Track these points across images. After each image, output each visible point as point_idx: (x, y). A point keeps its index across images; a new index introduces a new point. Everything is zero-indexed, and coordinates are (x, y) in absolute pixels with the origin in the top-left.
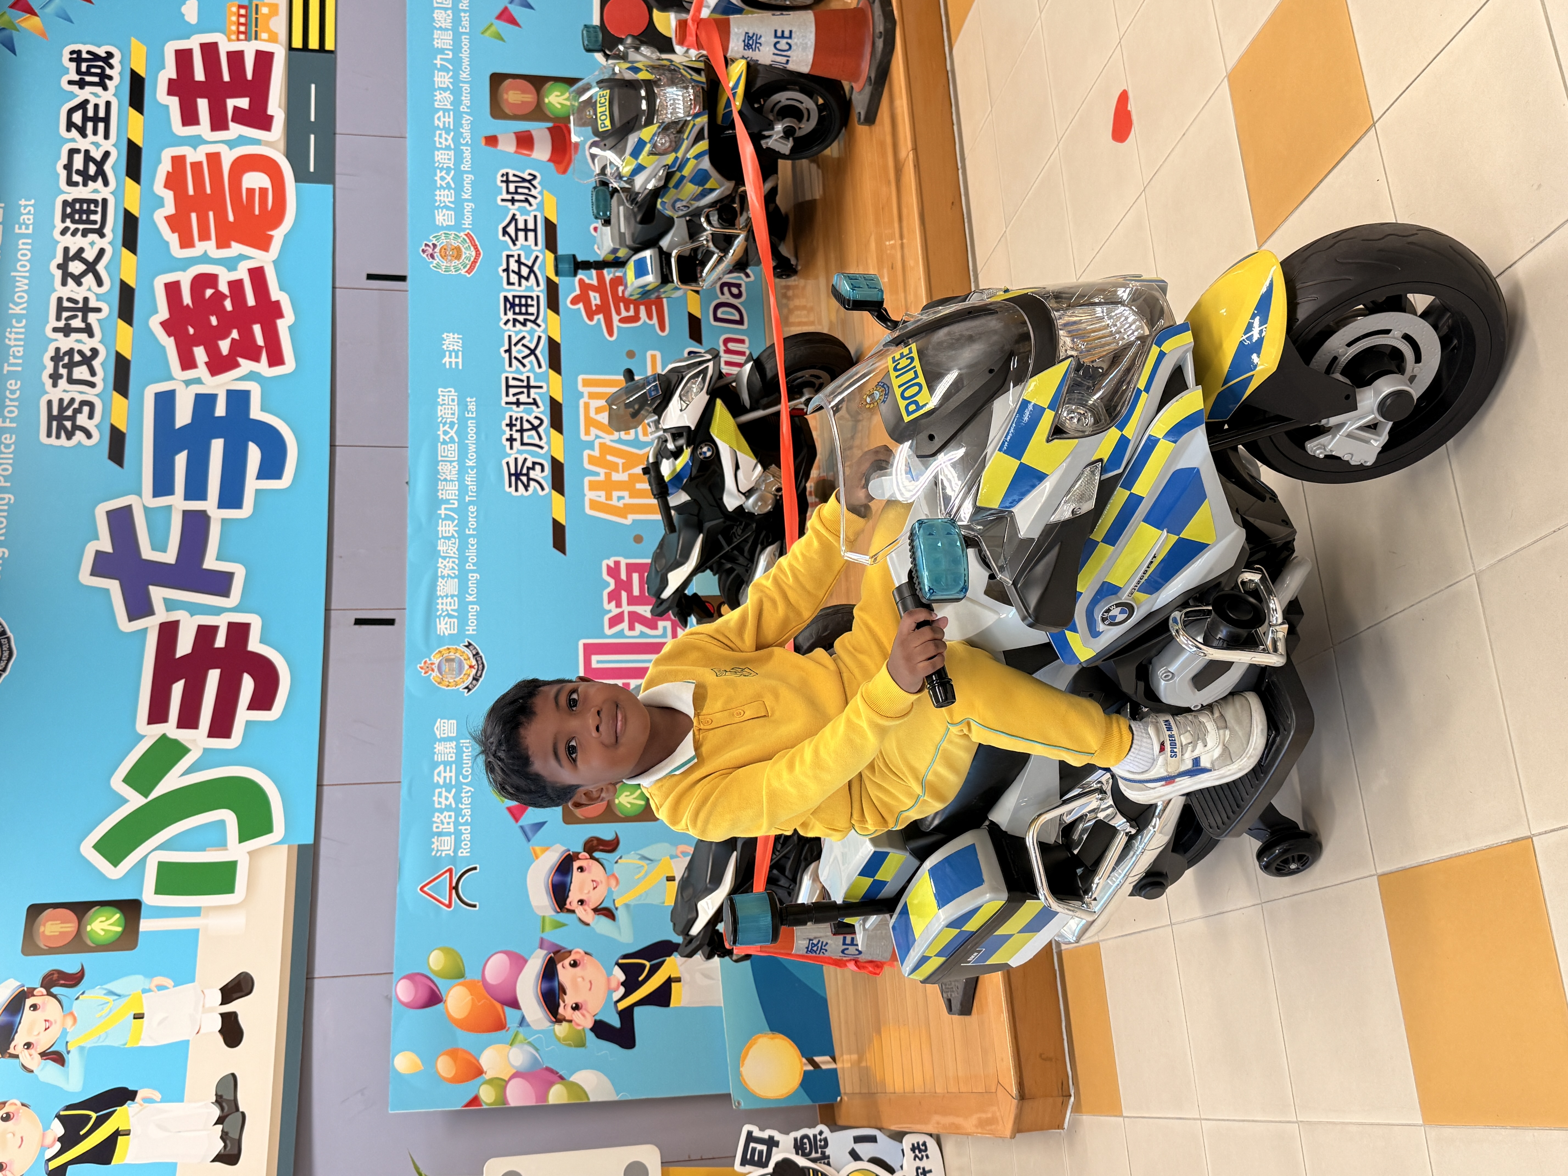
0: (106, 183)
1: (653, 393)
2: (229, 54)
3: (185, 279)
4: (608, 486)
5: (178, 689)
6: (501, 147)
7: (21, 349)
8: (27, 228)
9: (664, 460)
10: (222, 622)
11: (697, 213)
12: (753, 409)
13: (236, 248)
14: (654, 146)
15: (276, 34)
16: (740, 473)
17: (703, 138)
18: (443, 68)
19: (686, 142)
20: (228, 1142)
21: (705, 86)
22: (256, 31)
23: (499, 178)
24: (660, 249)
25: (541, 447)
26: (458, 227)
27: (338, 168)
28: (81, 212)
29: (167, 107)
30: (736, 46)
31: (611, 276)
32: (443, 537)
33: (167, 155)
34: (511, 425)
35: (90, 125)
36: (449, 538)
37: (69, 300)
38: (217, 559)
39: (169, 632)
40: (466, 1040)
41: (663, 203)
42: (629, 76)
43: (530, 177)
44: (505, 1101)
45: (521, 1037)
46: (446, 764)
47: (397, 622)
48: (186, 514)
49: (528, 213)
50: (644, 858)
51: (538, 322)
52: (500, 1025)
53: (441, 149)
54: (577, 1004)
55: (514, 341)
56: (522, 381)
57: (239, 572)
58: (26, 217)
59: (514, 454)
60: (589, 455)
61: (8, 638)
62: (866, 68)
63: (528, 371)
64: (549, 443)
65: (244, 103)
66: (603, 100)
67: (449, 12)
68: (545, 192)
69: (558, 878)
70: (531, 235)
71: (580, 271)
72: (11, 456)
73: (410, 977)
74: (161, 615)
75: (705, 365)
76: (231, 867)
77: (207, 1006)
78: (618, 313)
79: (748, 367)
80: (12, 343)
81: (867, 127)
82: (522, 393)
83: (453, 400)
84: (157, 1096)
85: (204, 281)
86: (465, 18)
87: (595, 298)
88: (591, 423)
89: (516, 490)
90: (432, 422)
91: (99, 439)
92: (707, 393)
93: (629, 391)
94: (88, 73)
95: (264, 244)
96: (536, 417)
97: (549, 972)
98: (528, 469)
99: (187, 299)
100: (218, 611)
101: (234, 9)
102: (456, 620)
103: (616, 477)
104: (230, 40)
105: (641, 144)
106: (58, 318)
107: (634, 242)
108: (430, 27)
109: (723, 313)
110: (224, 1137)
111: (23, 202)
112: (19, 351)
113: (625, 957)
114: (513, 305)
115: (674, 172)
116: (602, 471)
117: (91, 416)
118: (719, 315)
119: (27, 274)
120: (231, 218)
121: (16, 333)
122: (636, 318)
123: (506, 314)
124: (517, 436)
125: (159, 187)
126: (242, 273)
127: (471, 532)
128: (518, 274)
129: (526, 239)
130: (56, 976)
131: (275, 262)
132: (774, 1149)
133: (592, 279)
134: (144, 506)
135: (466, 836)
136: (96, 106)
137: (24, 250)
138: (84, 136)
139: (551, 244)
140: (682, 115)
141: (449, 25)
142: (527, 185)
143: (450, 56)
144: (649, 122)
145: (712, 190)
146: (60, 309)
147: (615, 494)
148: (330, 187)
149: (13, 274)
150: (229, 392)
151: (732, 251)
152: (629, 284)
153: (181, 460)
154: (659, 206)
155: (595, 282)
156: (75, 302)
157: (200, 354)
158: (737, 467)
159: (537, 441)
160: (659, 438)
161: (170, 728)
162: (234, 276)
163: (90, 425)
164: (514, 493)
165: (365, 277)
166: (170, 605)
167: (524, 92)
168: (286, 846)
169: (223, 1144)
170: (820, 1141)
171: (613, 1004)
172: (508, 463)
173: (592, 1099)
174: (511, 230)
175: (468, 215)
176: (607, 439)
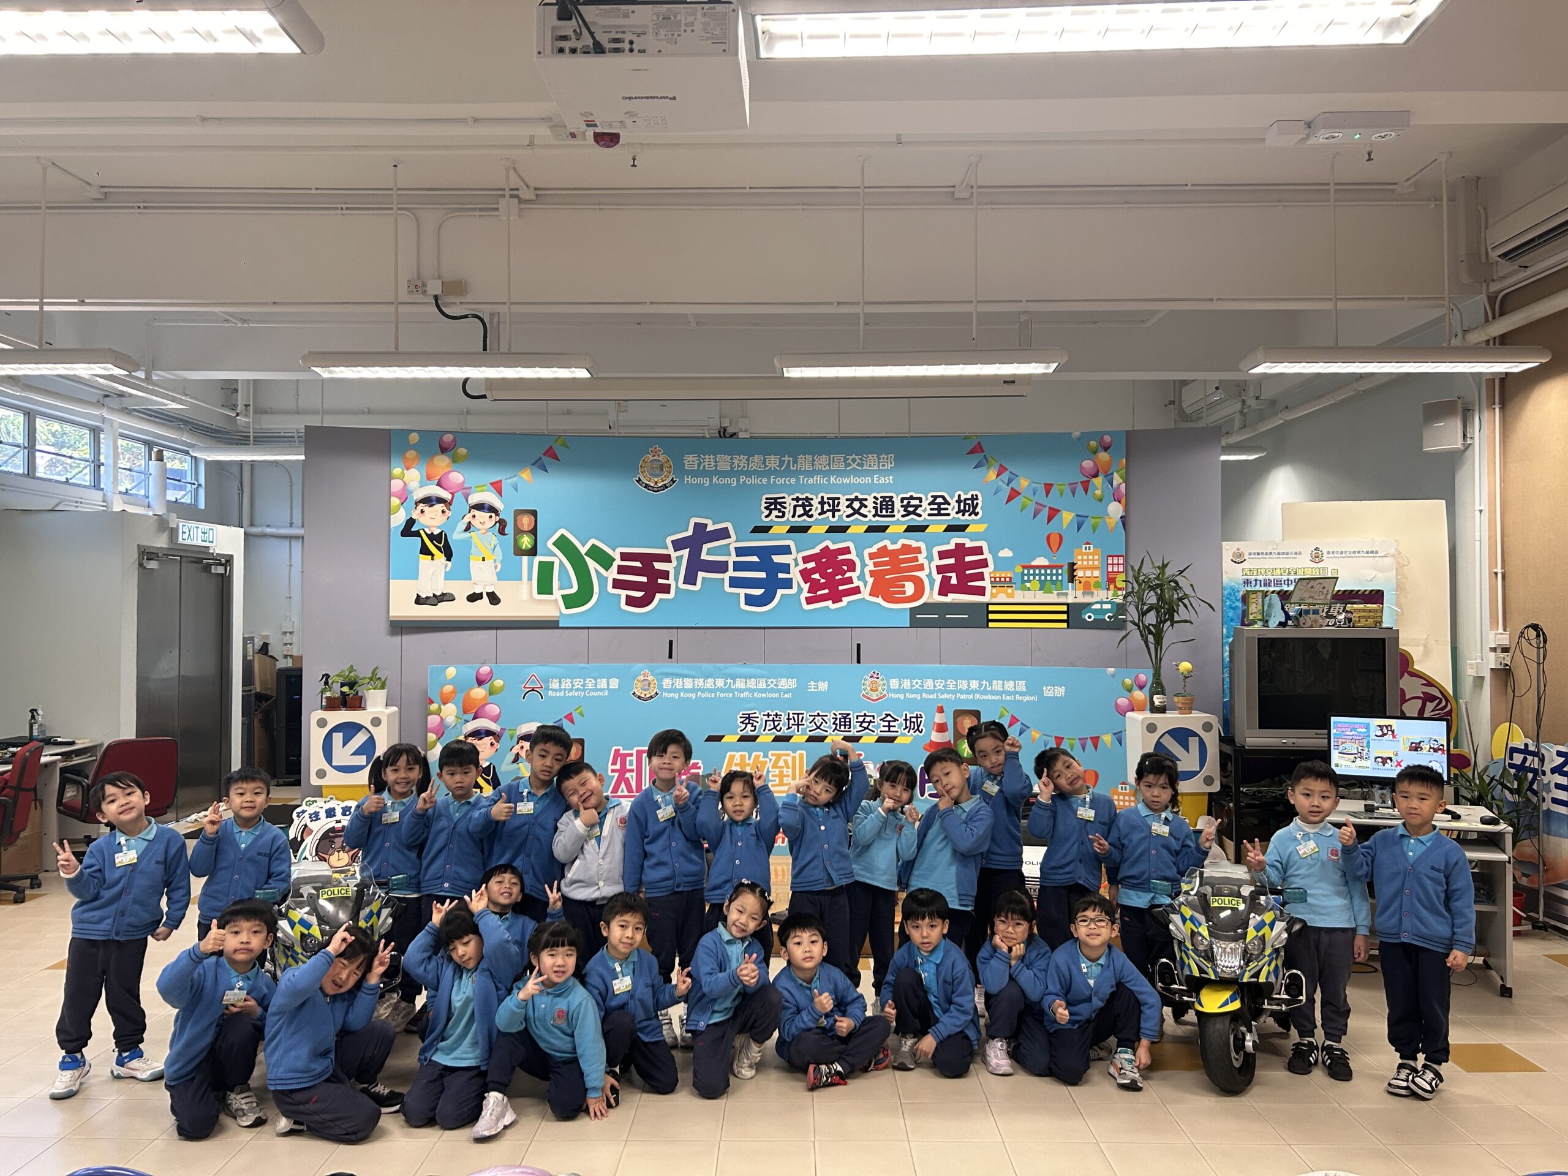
0: (903, 516)
2: (982, 573)
3: (852, 556)
6: (937, 715)
7: (812, 483)
8: (877, 481)
13: (870, 580)
15: (996, 597)
18: (981, 685)
20: (425, 599)
22: (996, 587)
23: (919, 713)
25: (764, 730)
26: (890, 690)
27: (920, 630)
28: (887, 505)
29: (949, 543)
32: (716, 681)
33: (922, 545)
34: (776, 715)
35: (936, 506)
36: (715, 683)
37: (839, 503)
38: (703, 578)
39: (667, 559)
40: (460, 697)
43: (920, 730)
44: (431, 713)
45: (459, 721)
46: (596, 684)
47: (671, 660)
48: (727, 563)
49: (899, 728)
52: (465, 712)
53: (934, 683)
55: (825, 718)
56: (801, 722)
57: (696, 588)
58: (884, 479)
59: (761, 716)
61: (664, 490)
63: (807, 725)
64: (767, 734)
65: (954, 581)
68: (911, 738)
70: (887, 729)
72: (756, 484)
73: (491, 672)
74: (674, 555)
76: (550, 592)
77: (488, 585)
80: (815, 478)
82: (795, 722)
83: (790, 686)
84: (448, 569)
85: (851, 566)
86: (1011, 698)
88: (779, 757)
89: (741, 717)
90: (778, 676)
91: (766, 521)
94: (965, 505)
95: (873, 593)
96: (781, 728)
97: (490, 733)
98: (752, 724)
99: (841, 558)
100: (676, 579)
101: (1009, 575)
102: (670, 687)
104: (990, 573)
106: (828, 498)
108: (1004, 678)
110: (427, 598)
111: (891, 478)
112: (811, 481)
113: (494, 767)
114: (845, 718)
116: (751, 761)
117: (777, 517)
119: (852, 482)
120: (887, 577)
121: (820, 480)
123: (840, 714)
124: (771, 718)
125: (903, 542)
126: (856, 583)
127: (718, 695)
128: (864, 721)
129: (884, 726)
130: (504, 524)
131: (863, 599)
134: (730, 544)
135: (558, 694)
136: (947, 509)
137: (865, 480)
138: (929, 504)
139: (880, 740)
141: (1006, 689)
142: (916, 728)
143: (988, 689)
146: (834, 499)
148: (909, 626)
149: (852, 476)
150: (791, 579)
153: (754, 559)
156: (838, 506)
157: (812, 565)
159: (768, 728)
161: (618, 562)
162: (855, 579)
163: (772, 517)
165: (858, 644)
166: (680, 558)
168: (557, 615)
172: (755, 713)
174: (889, 718)
175: (897, 696)
176: (769, 765)
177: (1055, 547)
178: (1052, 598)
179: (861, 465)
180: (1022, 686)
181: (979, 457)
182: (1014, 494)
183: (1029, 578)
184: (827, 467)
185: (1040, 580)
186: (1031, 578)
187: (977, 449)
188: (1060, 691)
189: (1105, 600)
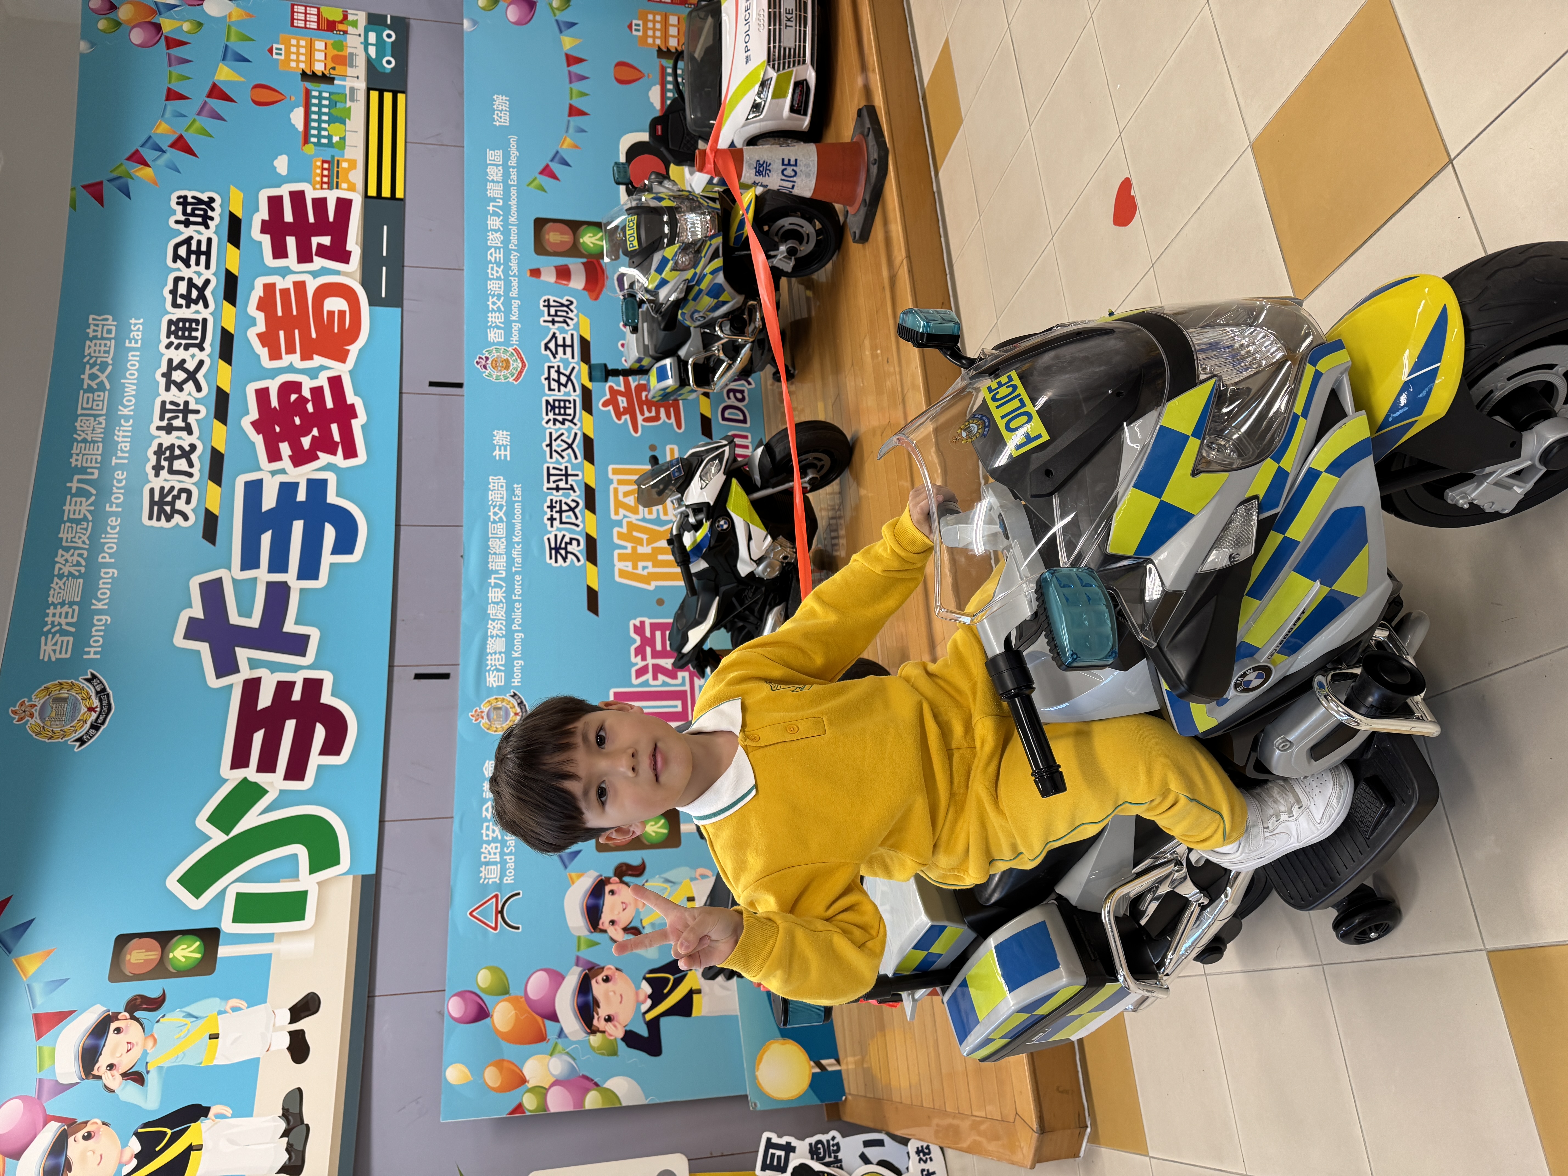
0: (206, 306)
1: (677, 474)
2: (314, 201)
3: (273, 386)
4: (635, 557)
5: (258, 737)
6: (543, 278)
7: (128, 445)
8: (136, 342)
9: (686, 533)
10: (298, 678)
11: (711, 324)
12: (764, 487)
13: (318, 360)
14: (676, 263)
15: (354, 185)
16: (752, 543)
17: (718, 256)
18: (495, 214)
19: (703, 260)
20: (293, 1154)
21: (720, 212)
22: (337, 182)
23: (542, 303)
24: (679, 357)
25: (577, 526)
26: (507, 342)
27: (406, 294)
28: (184, 329)
29: (260, 243)
30: (748, 175)
31: (636, 383)
32: (493, 603)
33: (260, 283)
34: (551, 507)
35: (193, 258)
36: (497, 603)
37: (172, 403)
38: (295, 624)
39: (252, 687)
40: (510, 1051)
41: (683, 314)
42: (654, 204)
43: (567, 303)
44: (545, 1107)
45: (560, 1047)
47: (451, 675)
48: (270, 585)
49: (566, 332)
50: (667, 881)
51: (575, 421)
52: (541, 1038)
53: (493, 279)
54: (609, 1016)
55: (554, 437)
56: (561, 470)
57: (315, 634)
58: (135, 333)
59: (554, 531)
60: (618, 532)
61: (108, 695)
62: (861, 192)
63: (567, 462)
64: (583, 522)
65: (326, 240)
66: (631, 224)
67: (500, 168)
68: (580, 314)
69: (592, 901)
70: (568, 350)
71: (610, 378)
72: (116, 536)
73: (460, 994)
74: (246, 673)
75: (721, 450)
76: (302, 896)
77: (277, 1024)
78: (642, 414)
79: (760, 450)
80: (120, 439)
81: (860, 245)
82: (561, 480)
83: (502, 486)
84: (228, 1111)
85: (289, 388)
86: (513, 173)
87: (623, 402)
88: (619, 504)
89: (556, 561)
90: (484, 504)
91: (195, 520)
92: (724, 473)
93: (653, 474)
94: (193, 214)
95: (342, 357)
96: (573, 501)
97: (584, 987)
98: (566, 543)
99: (274, 403)
100: (296, 668)
101: (319, 164)
102: (503, 674)
103: (641, 550)
104: (315, 189)
105: (664, 261)
106: (162, 418)
107: (656, 352)
108: (484, 180)
109: (729, 414)
110: (289, 1149)
111: (133, 321)
112: (126, 446)
113: (652, 971)
114: (553, 408)
115: (693, 286)
116: (629, 545)
117: (188, 502)
118: (726, 415)
119: (135, 381)
120: (314, 335)
121: (124, 431)
122: (657, 418)
123: (547, 414)
124: (556, 516)
125: (252, 309)
126: (322, 381)
127: (517, 598)
128: (558, 381)
129: (565, 353)
130: (139, 1000)
131: (351, 372)
132: (792, 1154)
133: (620, 386)
134: (233, 578)
135: (511, 865)
136: (199, 242)
137: (133, 361)
138: (188, 266)
139: (585, 356)
140: (699, 237)
141: (500, 179)
142: (565, 309)
143: (501, 204)
144: (671, 243)
145: (724, 303)
146: (164, 410)
147: (641, 564)
148: (399, 310)
149: (122, 381)
150: (309, 481)
151: (739, 359)
152: (652, 388)
153: (266, 539)
154: (679, 317)
155: (622, 389)
156: (178, 405)
157: (285, 449)
158: (750, 538)
159: (573, 520)
160: (682, 513)
161: (251, 773)
162: (315, 383)
163: (187, 509)
164: (554, 564)
165: (428, 384)
166: (254, 664)
167: (562, 233)
168: (351, 876)
169: (287, 1156)
170: (833, 1145)
171: (641, 1016)
172: (549, 539)
173: (624, 1104)
174: (552, 345)
175: (516, 333)
176: (633, 518)
177: (276, 97)
178: (357, 109)
179: (103, 367)
180: (494, 156)
181: (109, 190)
182: (181, 144)
183: (324, 137)
184: (101, 419)
185: (329, 122)
186: (324, 133)
187: (96, 191)
188: (501, 102)
189: (362, 39)
